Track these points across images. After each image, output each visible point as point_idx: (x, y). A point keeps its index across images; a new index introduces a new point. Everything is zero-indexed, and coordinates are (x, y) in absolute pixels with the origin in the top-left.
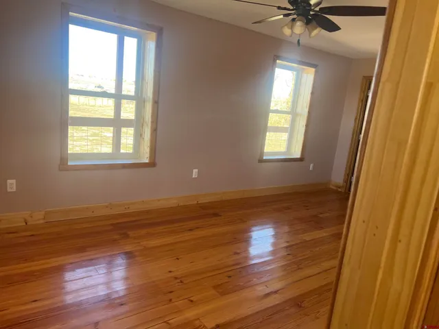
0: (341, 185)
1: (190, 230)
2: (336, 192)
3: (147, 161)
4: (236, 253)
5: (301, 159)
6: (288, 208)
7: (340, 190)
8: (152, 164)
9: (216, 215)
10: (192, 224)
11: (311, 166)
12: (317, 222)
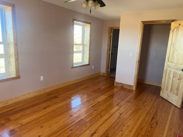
0: (105, 73)
1: (45, 108)
2: (104, 76)
3: (15, 76)
4: (71, 116)
5: (89, 65)
6: (87, 87)
7: (105, 75)
8: (18, 77)
9: (56, 97)
10: (45, 105)
11: (93, 66)
12: (101, 92)
